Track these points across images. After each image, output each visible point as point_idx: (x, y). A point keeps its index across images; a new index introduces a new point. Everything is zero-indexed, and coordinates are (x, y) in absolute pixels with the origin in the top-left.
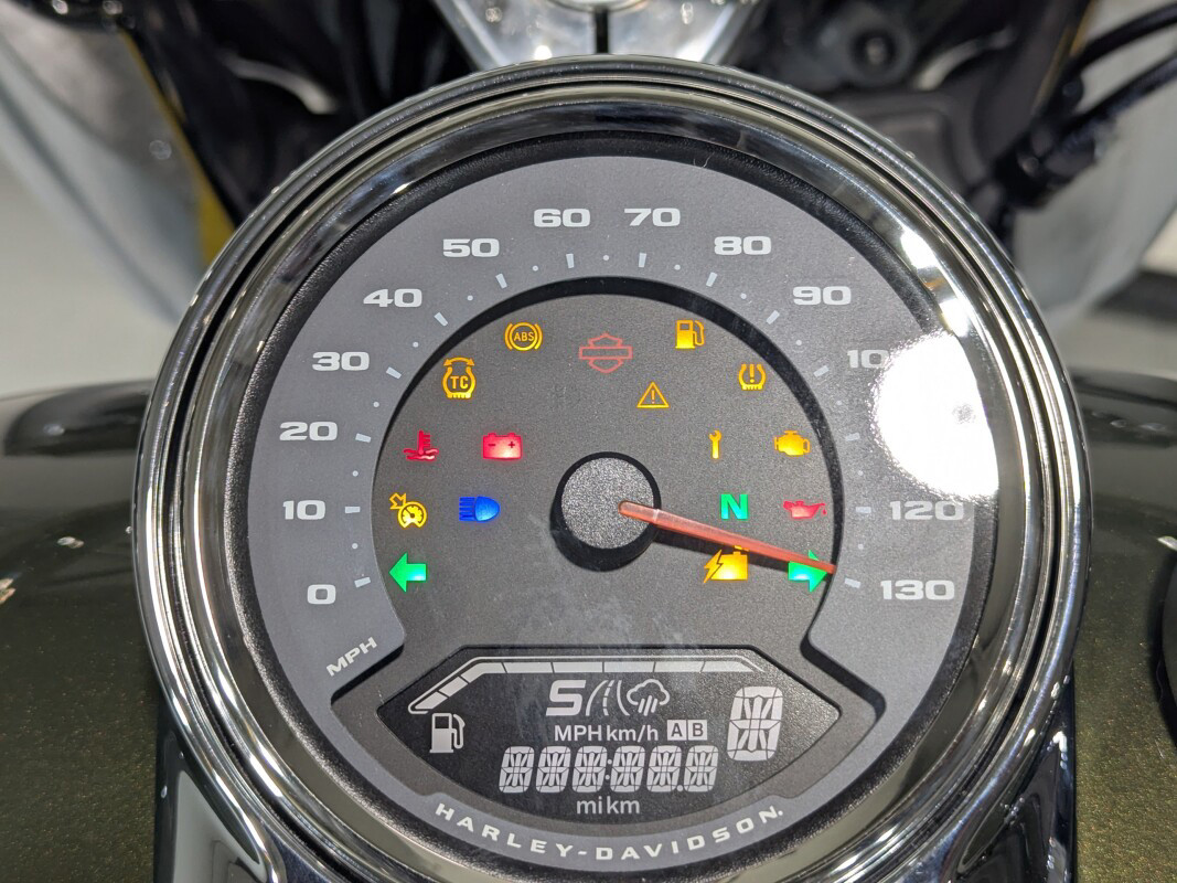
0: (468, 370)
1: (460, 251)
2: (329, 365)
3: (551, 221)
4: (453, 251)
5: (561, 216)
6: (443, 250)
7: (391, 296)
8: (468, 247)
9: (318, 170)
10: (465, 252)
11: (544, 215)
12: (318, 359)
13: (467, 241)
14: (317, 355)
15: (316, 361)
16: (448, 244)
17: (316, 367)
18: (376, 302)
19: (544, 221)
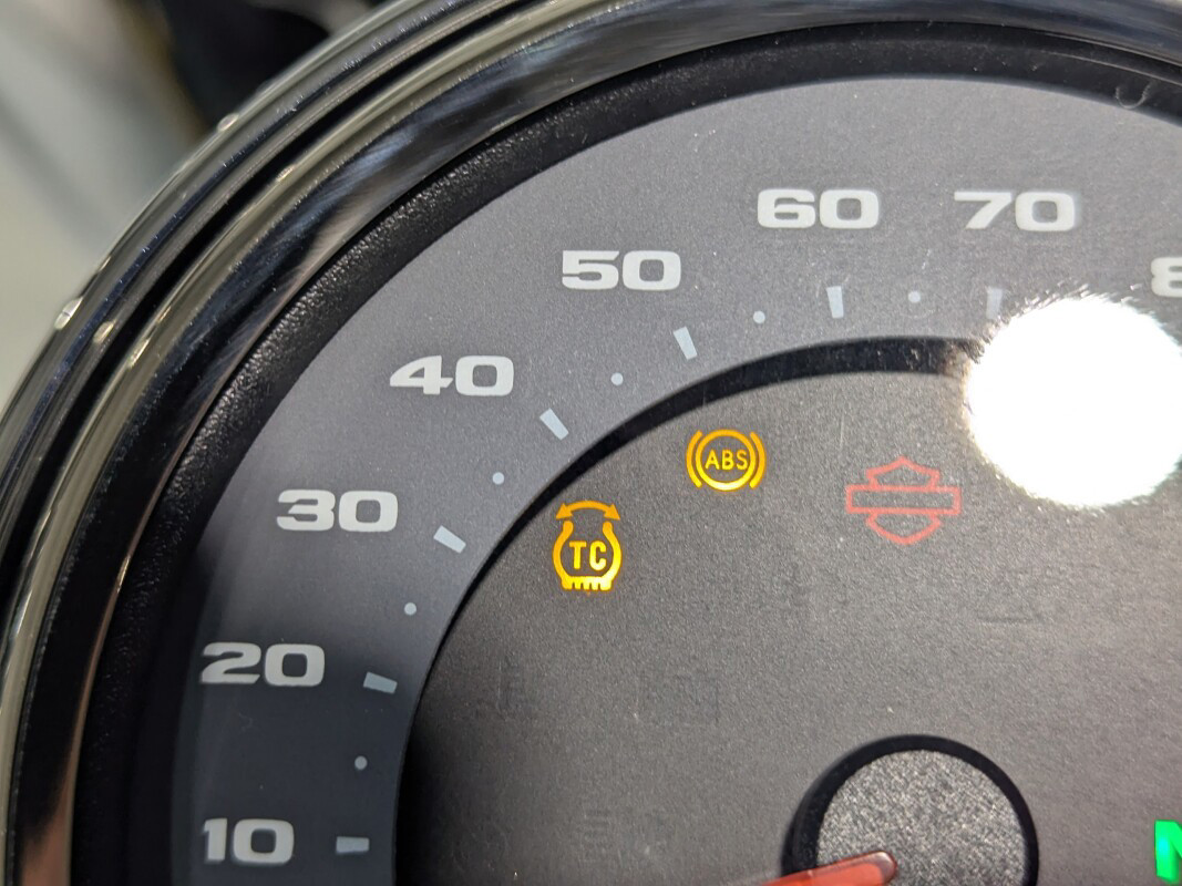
0: (608, 530)
1: (597, 276)
2: (313, 518)
3: (794, 216)
4: (583, 276)
5: (816, 205)
6: (561, 275)
7: (448, 370)
8: (613, 270)
9: (299, 97)
10: (609, 279)
11: (779, 201)
12: (290, 505)
13: (612, 255)
14: (287, 496)
15: (284, 510)
16: (572, 261)
17: (286, 523)
18: (416, 382)
19: (779, 216)
